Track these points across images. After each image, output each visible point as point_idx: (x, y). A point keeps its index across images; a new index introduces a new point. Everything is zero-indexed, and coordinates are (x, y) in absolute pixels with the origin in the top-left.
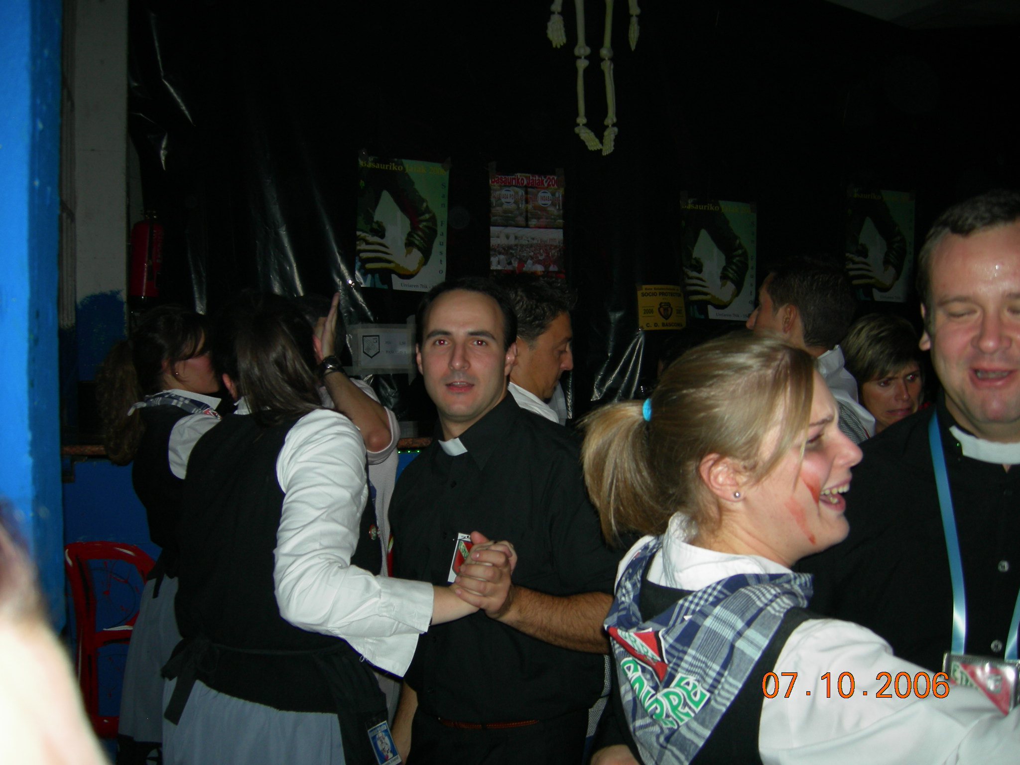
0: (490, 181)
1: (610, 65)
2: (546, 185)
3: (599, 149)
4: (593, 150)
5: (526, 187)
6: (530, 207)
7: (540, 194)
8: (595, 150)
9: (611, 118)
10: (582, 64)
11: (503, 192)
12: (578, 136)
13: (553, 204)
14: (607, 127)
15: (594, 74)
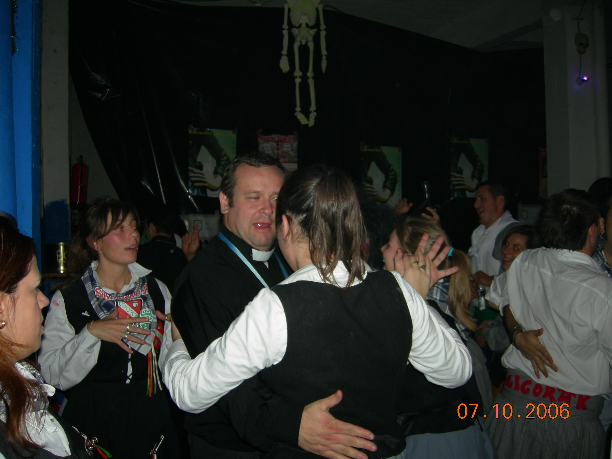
0: (258, 139)
1: (312, 81)
2: (288, 140)
3: (307, 123)
4: (304, 124)
5: (277, 142)
6: (280, 152)
7: (285, 145)
9: (313, 107)
10: (298, 81)
11: (265, 145)
12: (296, 117)
13: (292, 150)
14: (311, 112)
15: (304, 86)
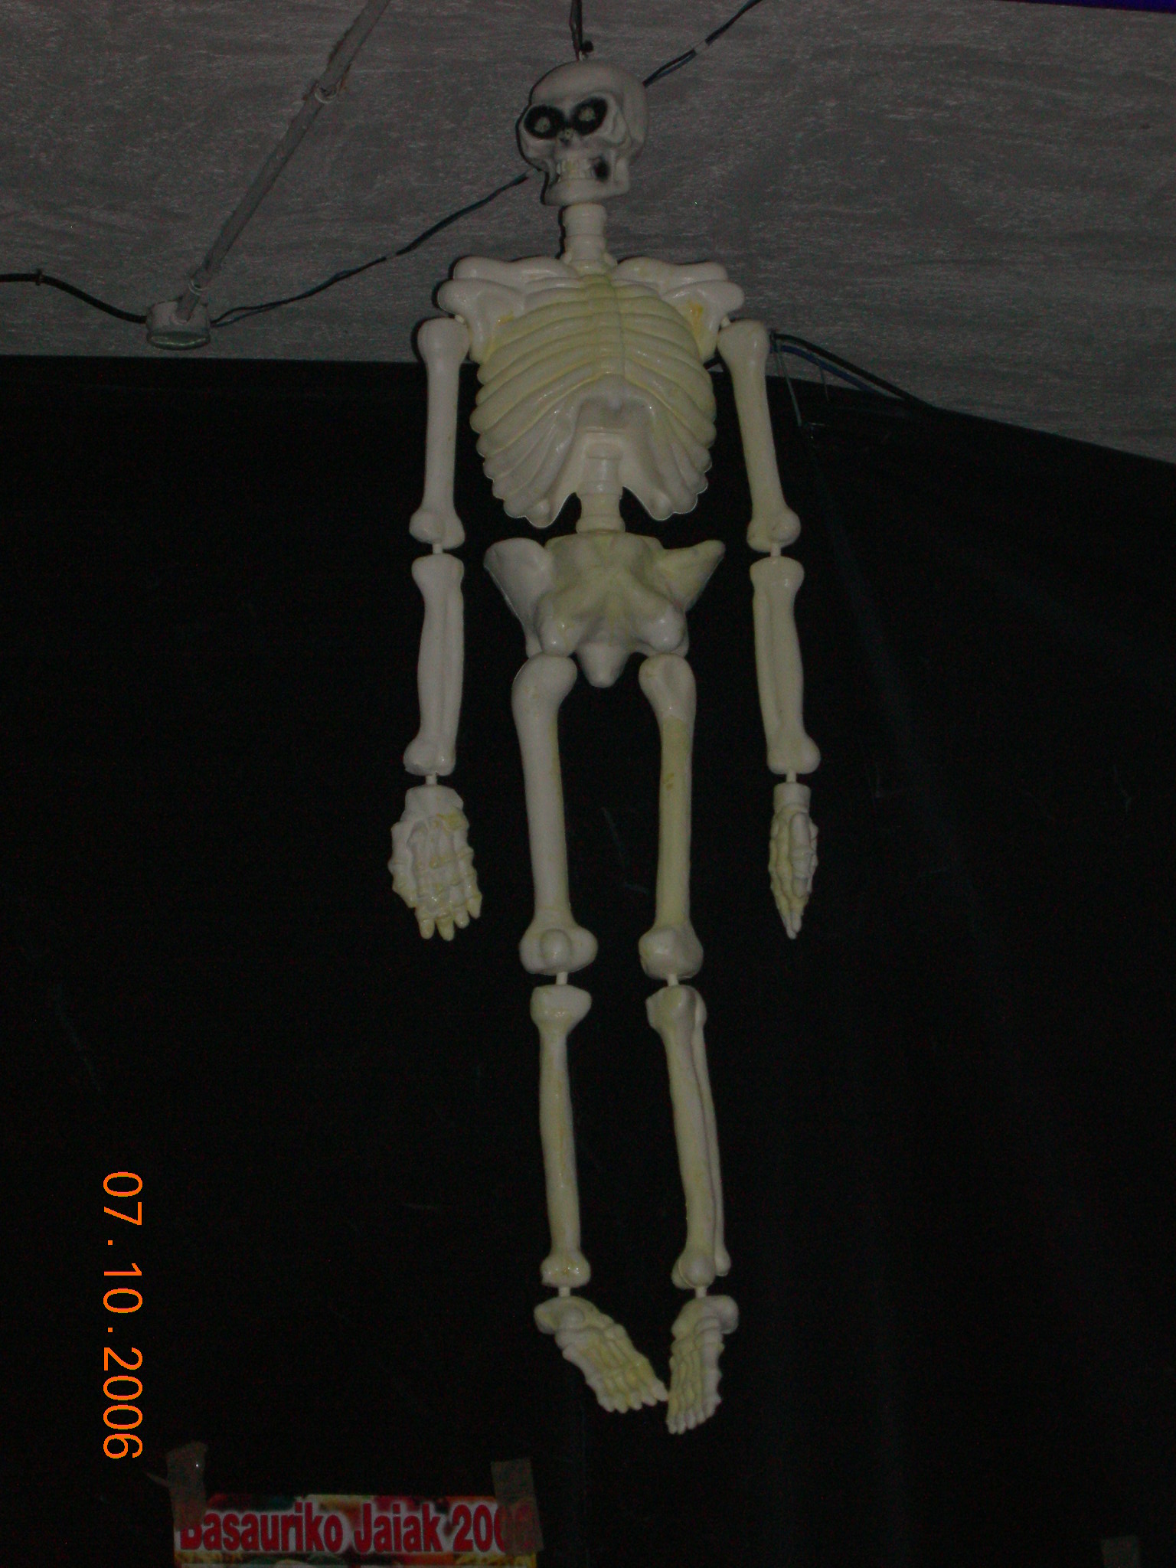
1: (692, 1004)
3: (652, 1402)
4: (623, 1410)
8: (631, 1411)
9: (703, 1252)
10: (559, 1011)
12: (549, 1345)
14: (690, 1294)
